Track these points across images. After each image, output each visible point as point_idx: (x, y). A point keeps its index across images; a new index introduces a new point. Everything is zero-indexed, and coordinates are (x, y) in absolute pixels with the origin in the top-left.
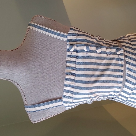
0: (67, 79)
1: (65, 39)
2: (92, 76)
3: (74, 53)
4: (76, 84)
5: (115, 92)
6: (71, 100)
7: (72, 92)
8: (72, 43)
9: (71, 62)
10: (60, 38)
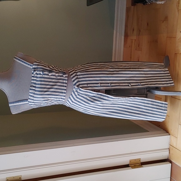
0: (31, 89)
1: (32, 67)
2: (45, 88)
3: (36, 75)
4: (36, 92)
5: (62, 98)
6: (33, 101)
7: (33, 97)
8: (35, 69)
9: (34, 80)
10: (29, 66)
